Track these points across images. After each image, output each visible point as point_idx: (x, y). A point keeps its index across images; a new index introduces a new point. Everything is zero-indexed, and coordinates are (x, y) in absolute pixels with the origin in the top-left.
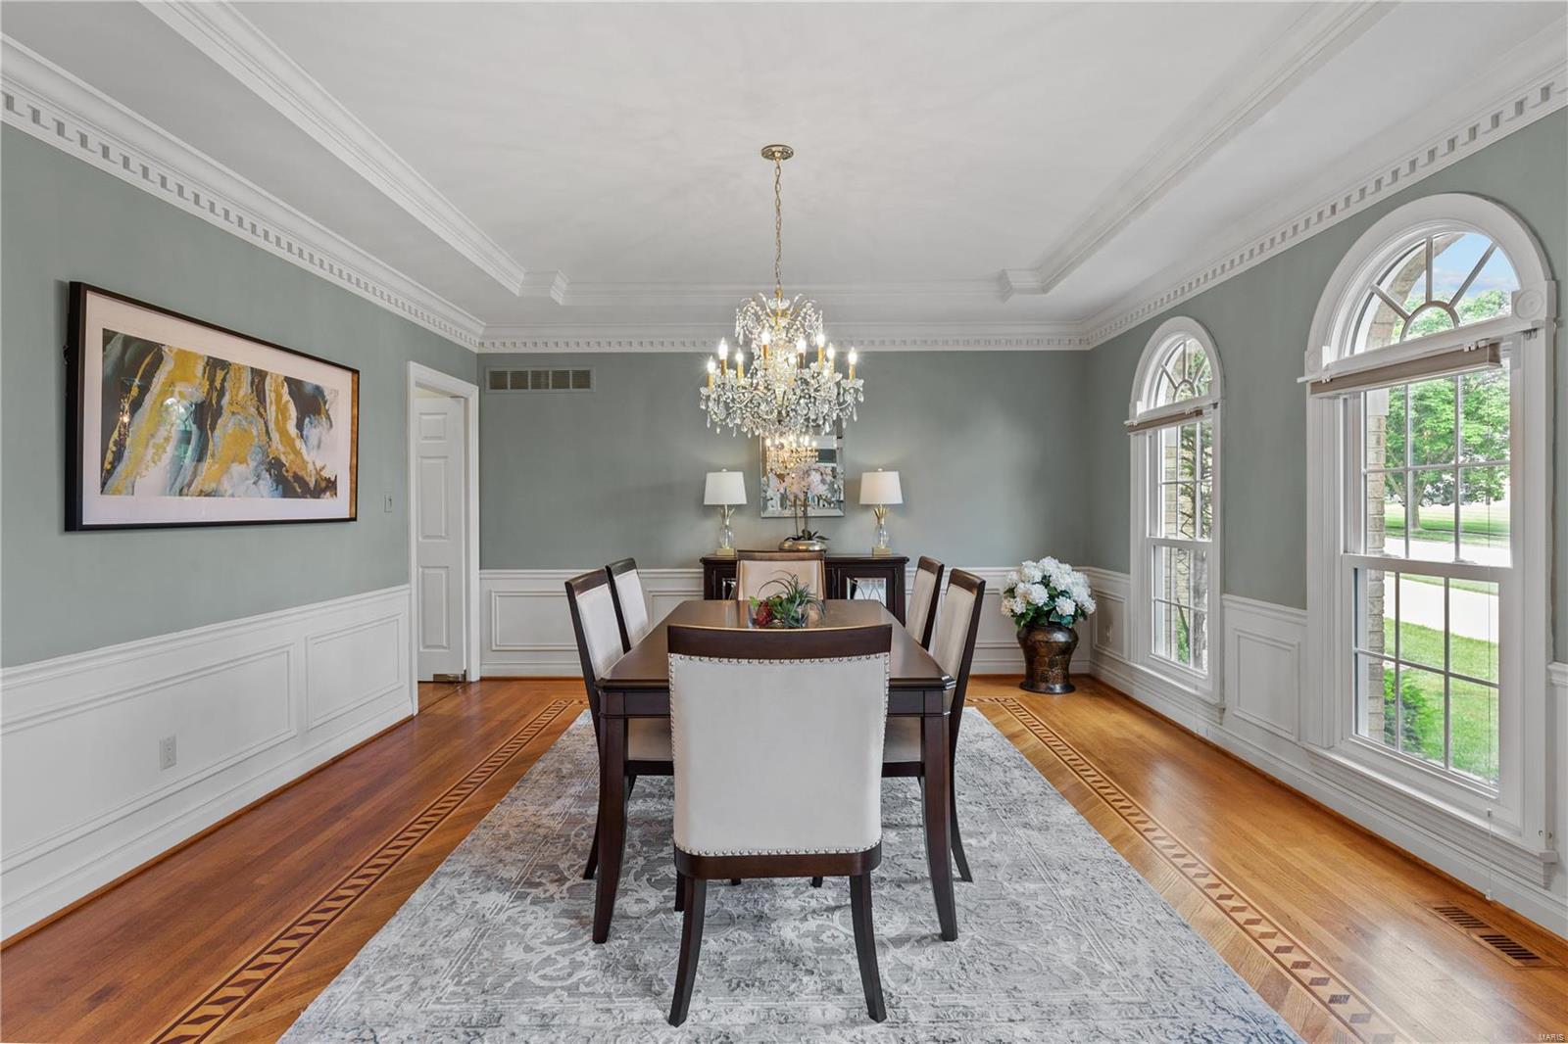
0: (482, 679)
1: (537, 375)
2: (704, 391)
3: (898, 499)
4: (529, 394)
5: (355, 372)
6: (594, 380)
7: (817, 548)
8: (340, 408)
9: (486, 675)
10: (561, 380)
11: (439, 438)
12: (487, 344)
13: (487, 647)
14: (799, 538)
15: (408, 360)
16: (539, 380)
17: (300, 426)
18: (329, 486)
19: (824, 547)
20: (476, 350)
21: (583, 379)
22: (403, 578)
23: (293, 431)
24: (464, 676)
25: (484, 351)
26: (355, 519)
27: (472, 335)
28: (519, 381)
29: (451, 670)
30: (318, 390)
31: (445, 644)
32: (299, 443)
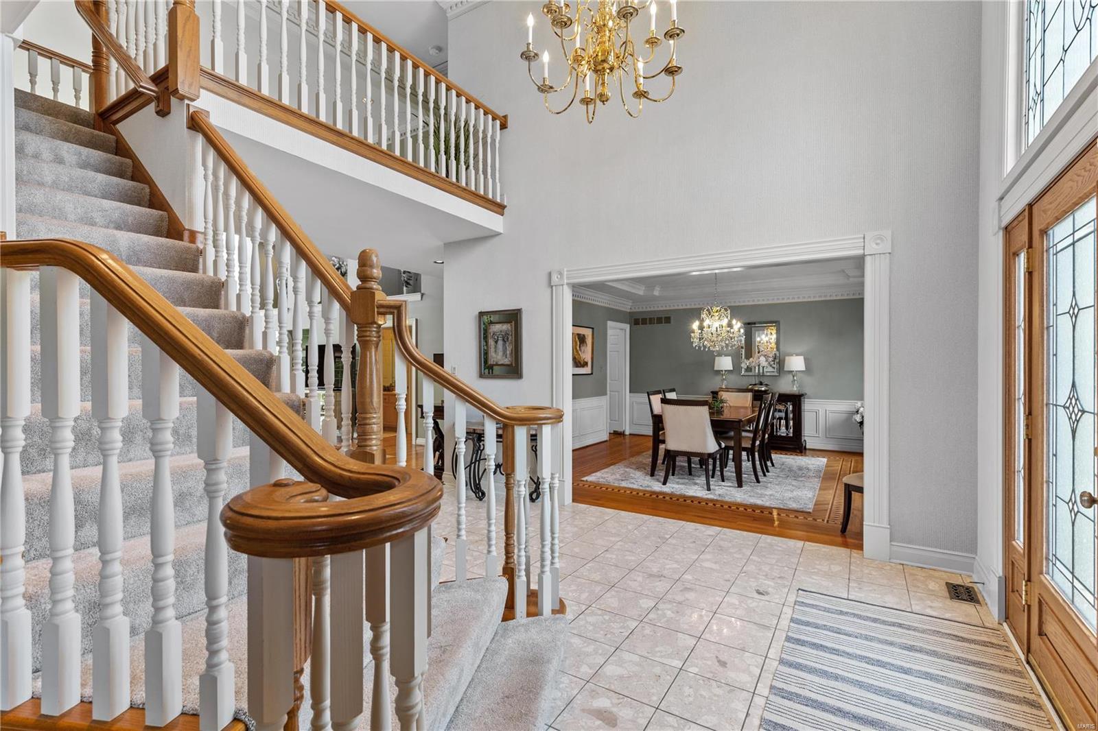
0: (630, 434)
1: (650, 319)
2: (692, 335)
3: (803, 368)
4: (648, 326)
5: (593, 328)
6: (672, 321)
7: (763, 389)
8: (589, 341)
9: (631, 433)
10: (659, 320)
11: (616, 344)
12: (633, 308)
13: (632, 422)
14: (755, 385)
15: (607, 320)
16: (651, 321)
17: (580, 347)
18: (586, 364)
19: (767, 389)
20: (629, 311)
21: (668, 320)
22: (606, 394)
23: (578, 348)
24: (624, 432)
25: (631, 311)
26: (592, 374)
27: (627, 307)
28: (644, 322)
29: (620, 430)
30: (584, 335)
31: (617, 419)
32: (580, 352)
